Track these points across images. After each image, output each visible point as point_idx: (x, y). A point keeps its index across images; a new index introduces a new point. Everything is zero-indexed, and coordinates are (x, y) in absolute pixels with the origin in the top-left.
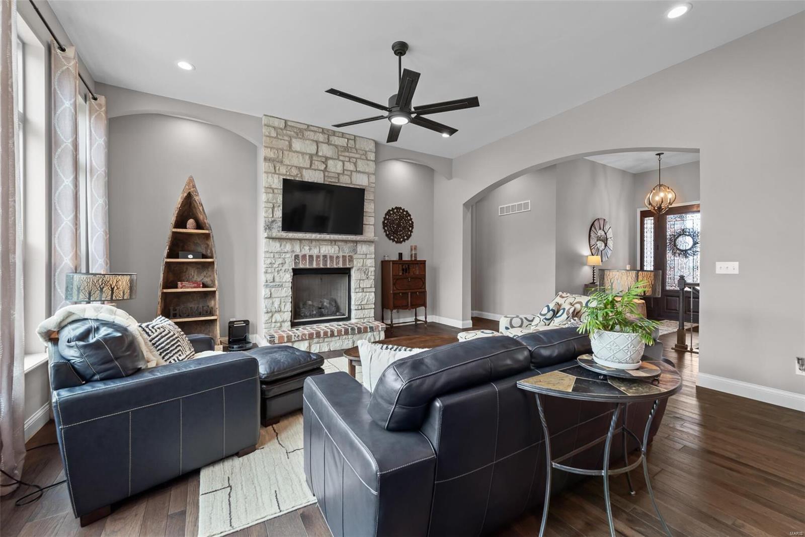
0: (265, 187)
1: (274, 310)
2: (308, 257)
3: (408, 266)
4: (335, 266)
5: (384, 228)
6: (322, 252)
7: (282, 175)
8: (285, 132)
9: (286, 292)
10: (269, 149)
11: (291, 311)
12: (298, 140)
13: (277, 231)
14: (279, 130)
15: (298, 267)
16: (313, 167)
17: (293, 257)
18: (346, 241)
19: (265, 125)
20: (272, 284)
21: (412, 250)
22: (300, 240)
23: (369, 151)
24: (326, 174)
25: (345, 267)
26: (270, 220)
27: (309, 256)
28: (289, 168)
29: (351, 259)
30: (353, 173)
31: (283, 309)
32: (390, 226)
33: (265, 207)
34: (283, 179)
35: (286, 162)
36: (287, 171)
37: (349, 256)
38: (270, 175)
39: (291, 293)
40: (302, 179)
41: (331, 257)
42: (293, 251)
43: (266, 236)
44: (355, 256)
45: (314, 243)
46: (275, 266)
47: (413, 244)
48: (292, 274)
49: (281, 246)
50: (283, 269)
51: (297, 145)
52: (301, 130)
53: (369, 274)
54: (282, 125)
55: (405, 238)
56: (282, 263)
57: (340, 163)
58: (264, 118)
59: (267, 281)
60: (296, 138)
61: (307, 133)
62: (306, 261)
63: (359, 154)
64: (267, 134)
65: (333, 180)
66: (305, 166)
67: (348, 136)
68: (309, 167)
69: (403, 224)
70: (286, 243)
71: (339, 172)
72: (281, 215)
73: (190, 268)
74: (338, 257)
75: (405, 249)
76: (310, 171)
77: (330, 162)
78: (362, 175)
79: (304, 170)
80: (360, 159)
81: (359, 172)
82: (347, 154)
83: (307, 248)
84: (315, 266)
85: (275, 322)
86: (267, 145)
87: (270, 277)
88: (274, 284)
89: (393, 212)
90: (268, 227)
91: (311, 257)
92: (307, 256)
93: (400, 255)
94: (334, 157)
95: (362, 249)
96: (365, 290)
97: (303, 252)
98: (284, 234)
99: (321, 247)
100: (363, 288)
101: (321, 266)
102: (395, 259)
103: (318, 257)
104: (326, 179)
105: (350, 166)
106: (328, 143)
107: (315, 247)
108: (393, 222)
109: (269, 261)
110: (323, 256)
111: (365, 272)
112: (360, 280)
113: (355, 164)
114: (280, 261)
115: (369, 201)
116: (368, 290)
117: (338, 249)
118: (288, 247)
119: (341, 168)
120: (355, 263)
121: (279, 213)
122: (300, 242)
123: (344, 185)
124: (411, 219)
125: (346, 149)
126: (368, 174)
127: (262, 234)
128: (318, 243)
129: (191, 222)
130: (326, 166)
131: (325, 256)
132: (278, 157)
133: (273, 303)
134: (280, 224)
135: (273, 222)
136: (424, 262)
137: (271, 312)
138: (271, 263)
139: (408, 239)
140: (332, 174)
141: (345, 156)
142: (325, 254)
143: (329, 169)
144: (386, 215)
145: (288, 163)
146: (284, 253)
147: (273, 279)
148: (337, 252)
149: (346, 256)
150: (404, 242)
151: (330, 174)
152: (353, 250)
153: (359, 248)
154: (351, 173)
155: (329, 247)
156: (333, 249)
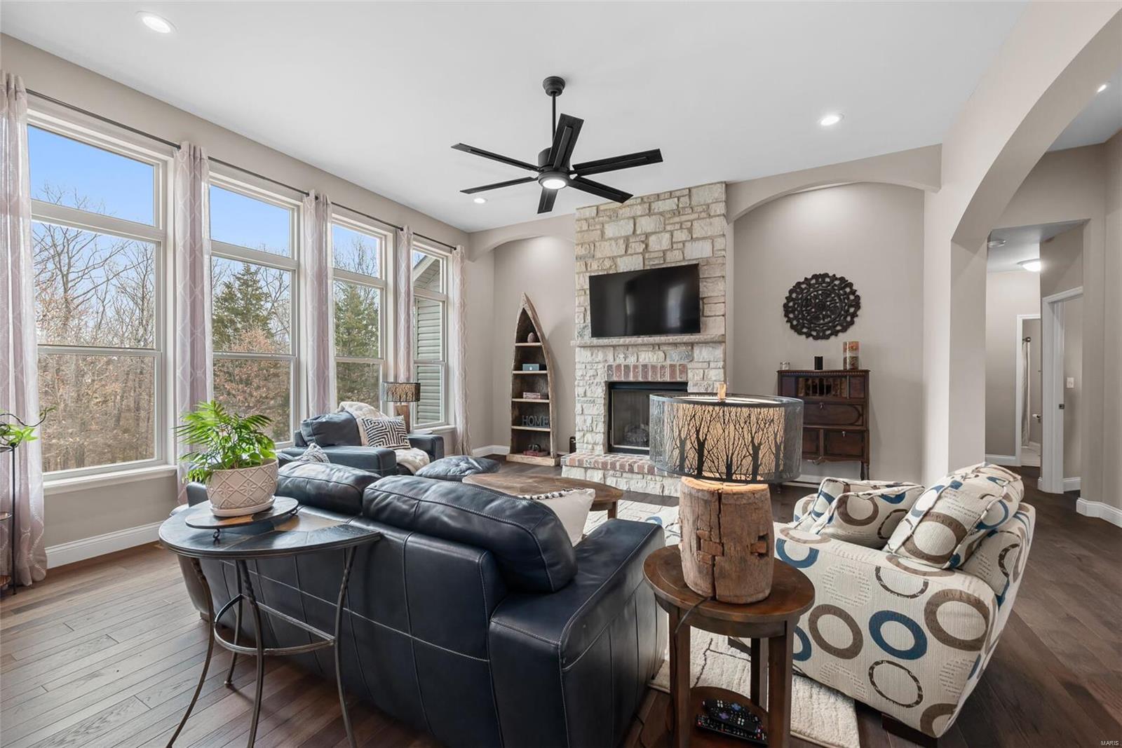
0: (577, 290)
2: (623, 368)
3: (821, 380)
4: (660, 380)
5: (787, 316)
6: (640, 360)
8: (597, 220)
9: (599, 409)
10: (581, 246)
13: (587, 338)
15: (611, 380)
16: (629, 252)
17: (606, 367)
18: (675, 345)
21: (845, 350)
22: (614, 347)
23: (712, 203)
24: (647, 256)
25: (674, 380)
26: (582, 327)
27: (625, 366)
28: (601, 260)
29: (684, 369)
30: (687, 244)
31: (595, 429)
32: (802, 312)
33: (577, 312)
34: (592, 276)
35: (598, 254)
36: (598, 266)
37: (680, 365)
38: (581, 274)
39: (603, 411)
40: (618, 270)
41: (654, 367)
42: (606, 361)
43: (577, 344)
44: (689, 366)
45: (631, 349)
46: (586, 378)
47: (853, 339)
48: (605, 388)
49: (592, 355)
50: (595, 381)
51: (610, 231)
52: (615, 211)
54: (595, 213)
55: (839, 328)
56: (593, 376)
57: (668, 235)
58: (576, 211)
59: (578, 396)
62: (621, 372)
63: (696, 212)
64: (579, 229)
65: (656, 262)
66: (620, 254)
67: (678, 194)
68: (624, 253)
69: (834, 300)
70: (598, 351)
71: (665, 248)
73: (540, 379)
74: (663, 367)
75: (834, 352)
76: (625, 258)
77: (652, 239)
78: (701, 242)
79: (618, 259)
80: (699, 218)
81: (698, 239)
82: (677, 219)
83: (622, 356)
84: (631, 379)
85: (586, 443)
86: (579, 242)
87: (580, 391)
88: (585, 399)
89: (809, 284)
90: (581, 335)
91: (627, 367)
92: (623, 366)
93: (819, 361)
94: (658, 230)
95: (701, 354)
97: (618, 362)
98: (595, 341)
99: (639, 353)
101: (640, 379)
102: (807, 369)
103: (635, 367)
104: (647, 263)
105: (681, 236)
106: (650, 213)
107: (633, 354)
108: (808, 302)
109: (580, 373)
110: (642, 366)
113: (690, 230)
114: (591, 373)
115: (714, 280)
117: (663, 355)
118: (600, 355)
119: (669, 241)
120: (690, 375)
121: (589, 318)
122: (614, 350)
123: (673, 265)
125: (677, 212)
126: (712, 239)
128: (635, 349)
129: (531, 335)
130: (647, 246)
131: (645, 366)
132: (589, 252)
133: (585, 421)
134: (589, 330)
135: (584, 328)
136: (867, 372)
137: (583, 430)
138: (582, 375)
139: (844, 329)
140: (656, 255)
141: (674, 224)
142: (644, 363)
143: (650, 249)
144: (791, 292)
145: (600, 256)
146: (596, 363)
147: (585, 393)
148: (663, 360)
149: (674, 366)
150: (833, 338)
151: (653, 255)
152: (688, 356)
153: (697, 351)
154: (684, 244)
155: (650, 354)
156: (655, 357)
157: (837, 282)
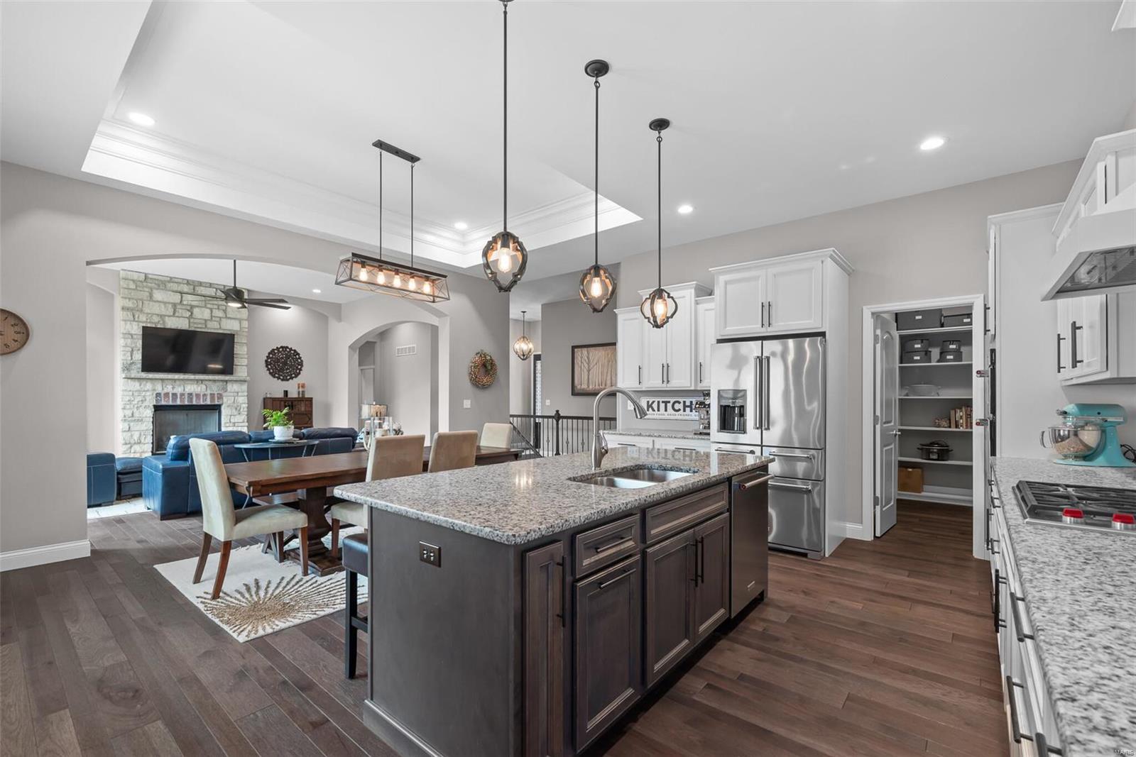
0: (123, 334)
1: (132, 442)
2: (171, 395)
3: (292, 403)
4: (202, 403)
5: (267, 366)
6: (186, 390)
7: (141, 322)
8: (145, 284)
9: (148, 426)
10: (127, 300)
11: (153, 443)
12: (159, 291)
13: (136, 371)
14: (139, 283)
15: (159, 404)
16: (177, 314)
17: (154, 395)
19: (123, 279)
20: (131, 419)
21: (299, 388)
22: (162, 380)
24: (192, 320)
25: (213, 404)
26: (129, 362)
27: (173, 394)
28: (150, 315)
29: (220, 397)
30: (222, 319)
31: (143, 441)
32: (274, 365)
33: (123, 351)
34: (143, 327)
35: (146, 310)
36: (147, 319)
37: (218, 394)
38: (129, 323)
39: (152, 427)
40: (164, 325)
41: (198, 396)
42: (154, 390)
43: (124, 376)
44: (224, 394)
45: (178, 382)
46: (133, 403)
47: (301, 382)
48: (153, 410)
49: (140, 385)
50: (144, 405)
51: (158, 295)
52: (164, 283)
53: (242, 410)
54: (142, 278)
55: (293, 375)
56: (142, 401)
57: (209, 311)
58: (121, 272)
59: (125, 416)
60: (157, 289)
61: (169, 285)
62: (169, 397)
64: (125, 286)
65: (199, 326)
66: (168, 313)
67: (216, 286)
68: (172, 314)
69: (290, 361)
70: (147, 382)
71: (207, 318)
72: (141, 358)
74: (205, 395)
75: (292, 387)
76: (174, 319)
77: (196, 311)
78: (233, 321)
79: (167, 317)
81: (230, 318)
82: (215, 302)
83: (170, 387)
84: (178, 403)
85: (134, 453)
86: (126, 296)
87: (128, 413)
88: (133, 419)
89: (279, 351)
90: (127, 368)
91: (174, 395)
93: (286, 392)
94: (201, 306)
95: (232, 387)
96: (236, 424)
97: (165, 391)
98: (144, 375)
99: (185, 386)
100: (234, 423)
101: (186, 403)
102: (280, 396)
103: (182, 395)
104: (192, 325)
105: (218, 313)
106: (194, 293)
107: (180, 385)
108: (278, 361)
109: (128, 398)
110: (188, 394)
111: (236, 409)
112: (231, 416)
113: (225, 311)
114: (140, 398)
115: (241, 344)
116: (241, 424)
117: (205, 387)
118: (149, 386)
119: (209, 315)
120: (225, 400)
121: (138, 356)
122: (162, 382)
123: (212, 331)
124: (300, 358)
126: (240, 320)
127: (119, 375)
128: (182, 382)
130: (192, 313)
131: (190, 394)
132: (137, 307)
133: (132, 436)
134: (140, 366)
135: (131, 364)
136: (310, 400)
137: (129, 443)
138: (129, 401)
139: (296, 376)
140: (199, 321)
141: (213, 304)
142: (190, 392)
143: (193, 316)
144: (269, 354)
145: (149, 312)
146: (144, 391)
147: (133, 414)
148: (204, 390)
149: (214, 394)
150: (290, 380)
151: (196, 321)
152: (223, 389)
153: (230, 387)
154: (220, 320)
155: (195, 386)
156: (199, 388)
157: (292, 352)
